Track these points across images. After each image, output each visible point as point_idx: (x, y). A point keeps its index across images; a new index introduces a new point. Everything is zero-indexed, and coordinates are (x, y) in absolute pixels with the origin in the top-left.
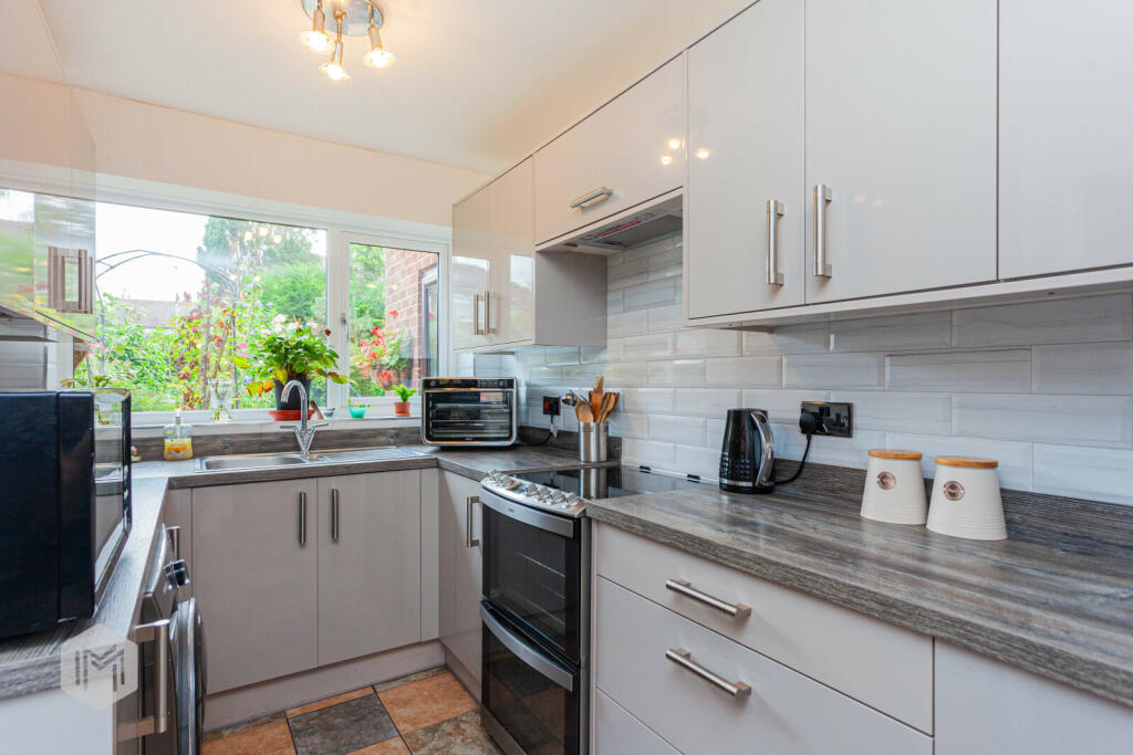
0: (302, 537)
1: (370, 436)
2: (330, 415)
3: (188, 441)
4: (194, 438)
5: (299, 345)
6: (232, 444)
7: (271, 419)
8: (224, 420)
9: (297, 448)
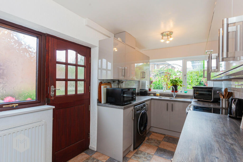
0: (167, 110)
1: (187, 96)
2: (181, 92)
3: (159, 94)
4: (160, 94)
5: (175, 80)
6: (165, 95)
7: (171, 92)
8: (165, 91)
9: (173, 97)
